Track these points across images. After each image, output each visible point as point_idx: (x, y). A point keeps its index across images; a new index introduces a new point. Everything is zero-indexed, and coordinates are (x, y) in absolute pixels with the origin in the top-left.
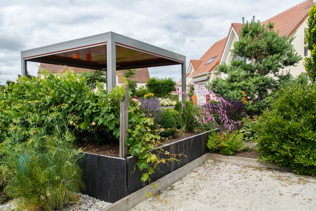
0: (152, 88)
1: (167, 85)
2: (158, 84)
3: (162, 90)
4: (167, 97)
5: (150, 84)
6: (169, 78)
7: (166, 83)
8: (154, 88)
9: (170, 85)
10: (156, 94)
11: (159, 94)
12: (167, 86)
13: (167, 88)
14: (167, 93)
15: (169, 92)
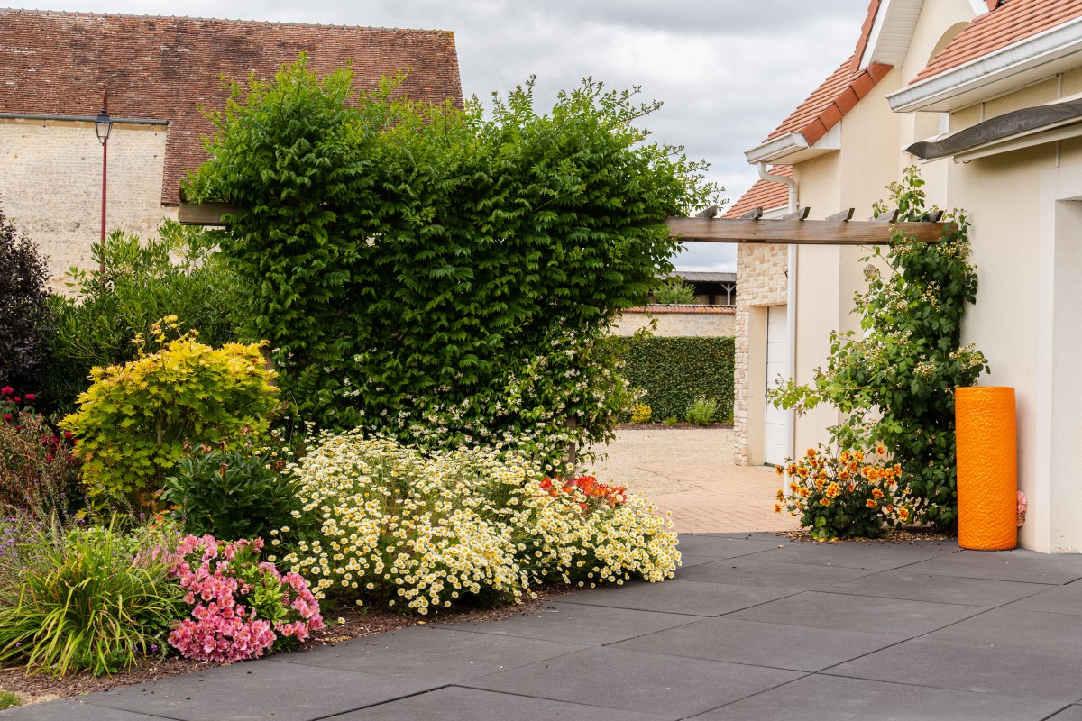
0: (290, 251)
1: (544, 203)
2: (377, 188)
3: (448, 282)
4: (528, 404)
5: (245, 186)
6: (581, 100)
7: (524, 172)
8: (311, 244)
9: (590, 210)
10: (348, 355)
11: (396, 345)
12: (526, 227)
13: (532, 259)
14: (532, 337)
15: (571, 323)
